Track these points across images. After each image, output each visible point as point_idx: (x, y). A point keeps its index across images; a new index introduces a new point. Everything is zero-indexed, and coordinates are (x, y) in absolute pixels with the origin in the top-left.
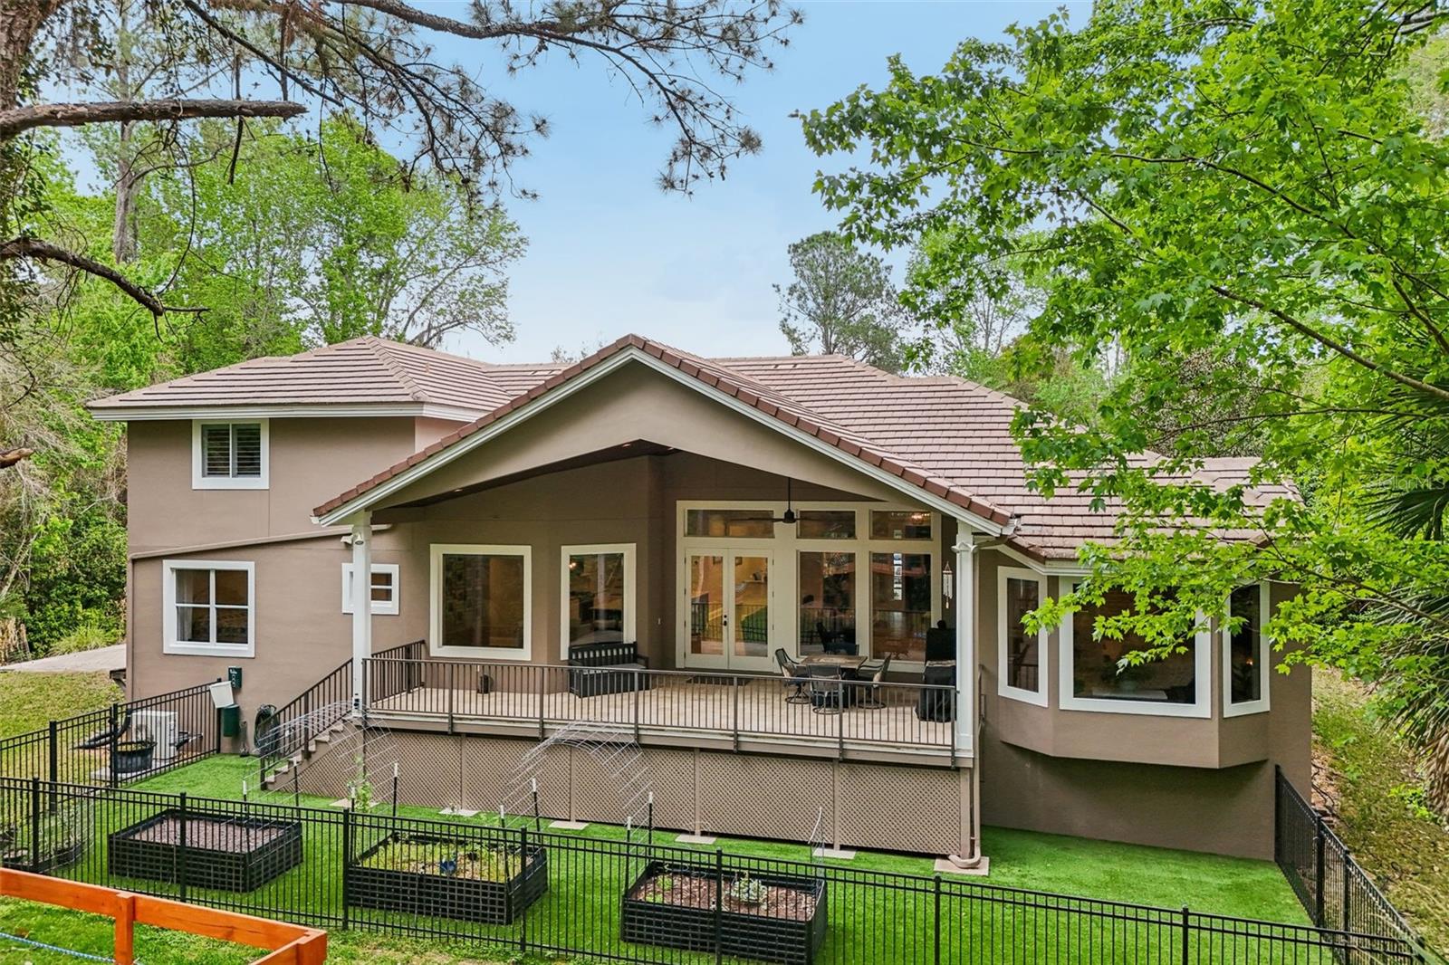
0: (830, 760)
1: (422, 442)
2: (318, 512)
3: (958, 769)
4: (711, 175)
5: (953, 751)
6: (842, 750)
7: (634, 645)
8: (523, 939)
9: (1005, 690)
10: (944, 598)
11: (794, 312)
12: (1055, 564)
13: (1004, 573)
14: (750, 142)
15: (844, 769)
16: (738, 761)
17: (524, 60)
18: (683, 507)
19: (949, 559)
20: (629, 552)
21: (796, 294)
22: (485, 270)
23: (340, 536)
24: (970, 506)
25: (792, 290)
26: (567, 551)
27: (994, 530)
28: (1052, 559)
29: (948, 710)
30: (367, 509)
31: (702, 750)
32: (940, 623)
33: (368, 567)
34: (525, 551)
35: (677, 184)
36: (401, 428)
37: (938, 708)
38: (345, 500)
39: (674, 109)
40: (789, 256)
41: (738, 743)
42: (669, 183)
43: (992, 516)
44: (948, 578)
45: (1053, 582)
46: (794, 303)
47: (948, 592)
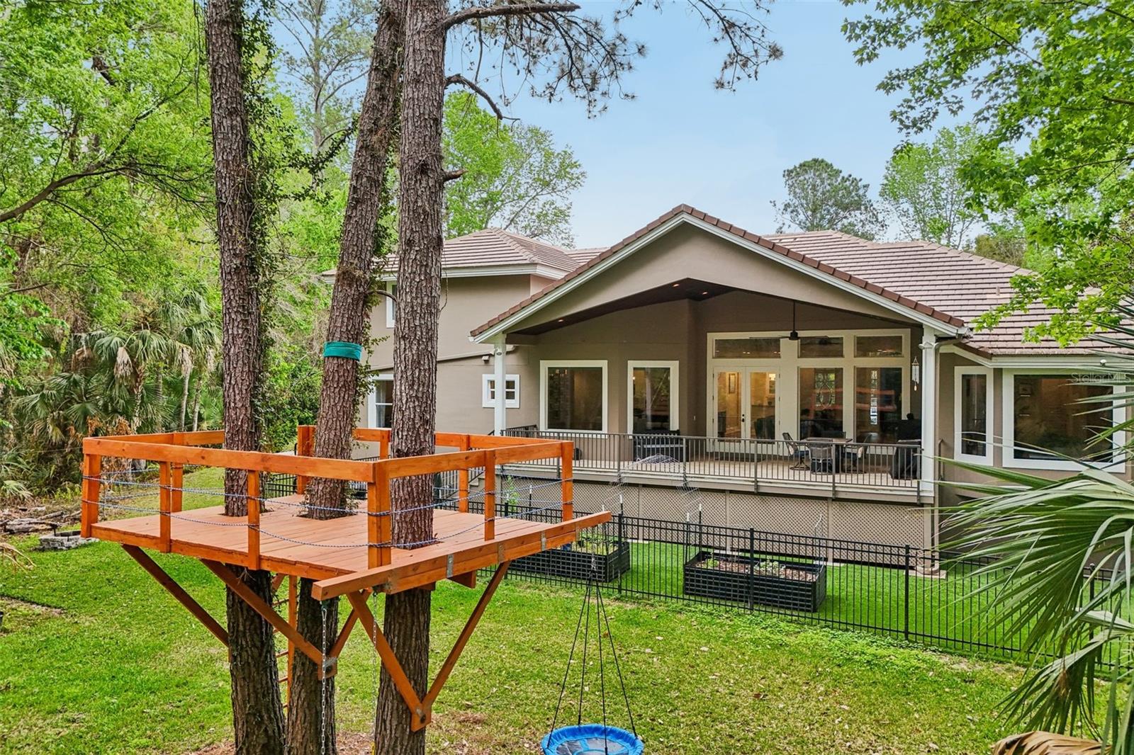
0: (825, 499)
1: (535, 290)
2: (473, 334)
3: (922, 505)
4: (749, 76)
5: (918, 492)
6: (835, 492)
7: (678, 432)
8: (620, 586)
9: (960, 457)
10: (912, 383)
11: (787, 223)
12: (1000, 359)
13: (959, 371)
14: (775, 52)
15: (836, 505)
16: (758, 498)
17: (624, 14)
18: (712, 337)
19: (917, 355)
20: (674, 366)
21: (789, 210)
22: (554, 197)
23: (481, 356)
24: (933, 314)
25: (787, 206)
26: (632, 364)
27: (951, 331)
28: (998, 356)
29: (915, 472)
30: (504, 332)
31: (731, 492)
32: (910, 416)
33: (503, 377)
34: (603, 364)
35: (726, 84)
36: (521, 281)
37: (907, 468)
38: (491, 325)
39: (727, 32)
40: (784, 180)
41: (757, 487)
42: (720, 85)
43: (950, 320)
44: (916, 368)
45: (998, 373)
46: (788, 216)
47: (916, 378)
